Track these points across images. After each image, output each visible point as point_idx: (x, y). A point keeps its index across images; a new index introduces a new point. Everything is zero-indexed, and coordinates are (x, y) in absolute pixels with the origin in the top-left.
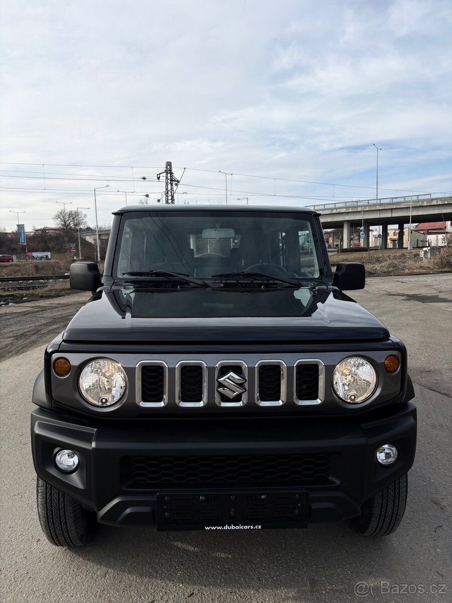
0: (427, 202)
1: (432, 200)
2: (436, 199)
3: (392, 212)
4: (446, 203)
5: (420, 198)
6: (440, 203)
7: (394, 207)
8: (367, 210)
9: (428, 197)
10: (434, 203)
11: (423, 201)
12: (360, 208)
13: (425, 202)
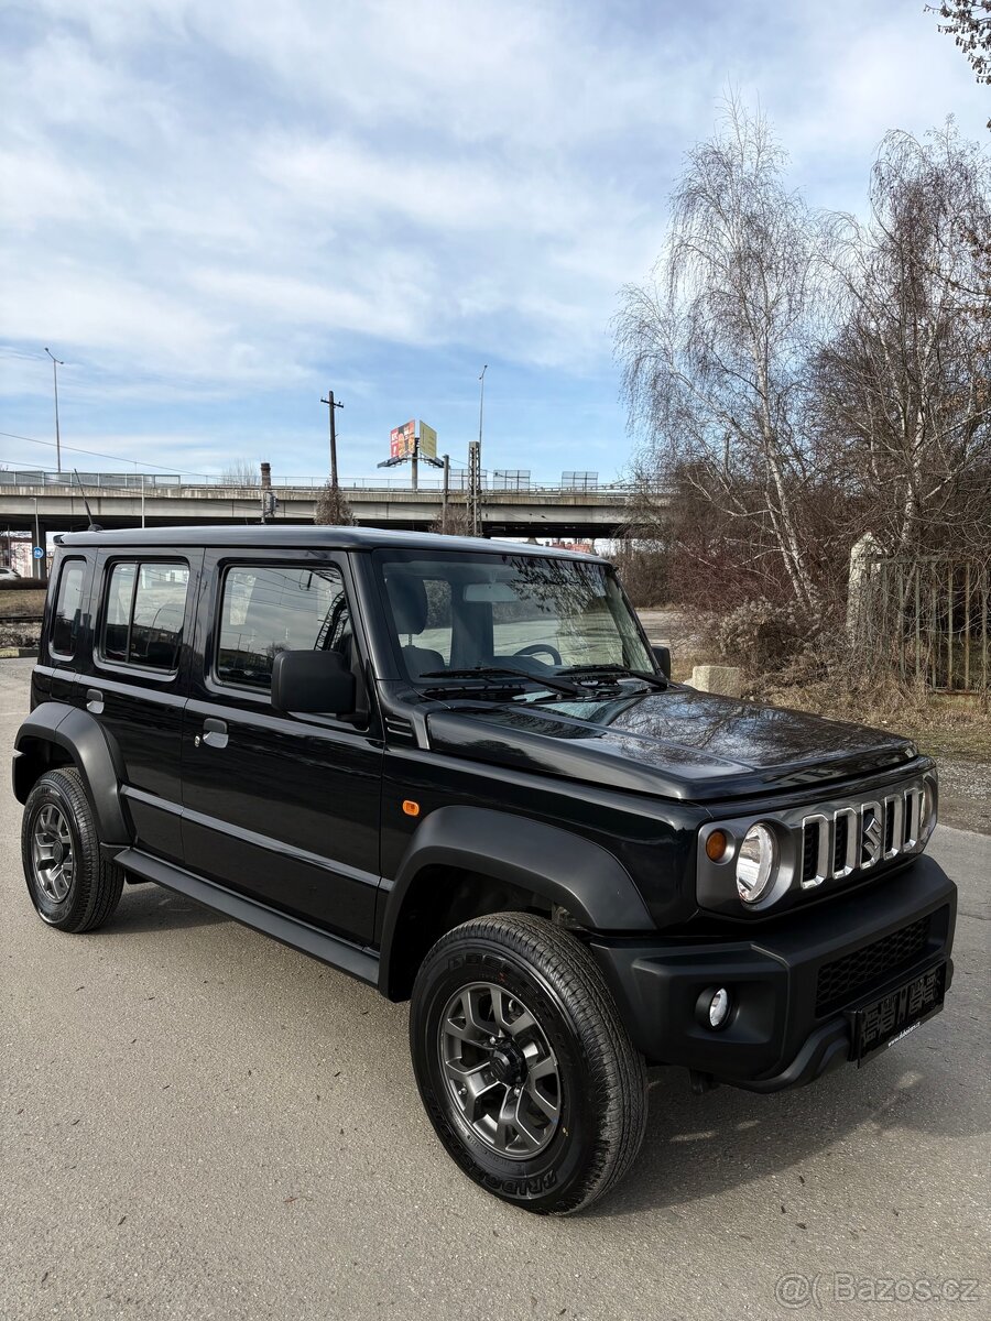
0: (173, 491)
1: (184, 487)
2: (190, 487)
3: (99, 506)
4: (210, 496)
5: (159, 481)
6: (198, 495)
7: (105, 495)
8: (42, 494)
9: (174, 481)
10: (187, 494)
11: (165, 487)
12: (25, 489)
13: (169, 491)
